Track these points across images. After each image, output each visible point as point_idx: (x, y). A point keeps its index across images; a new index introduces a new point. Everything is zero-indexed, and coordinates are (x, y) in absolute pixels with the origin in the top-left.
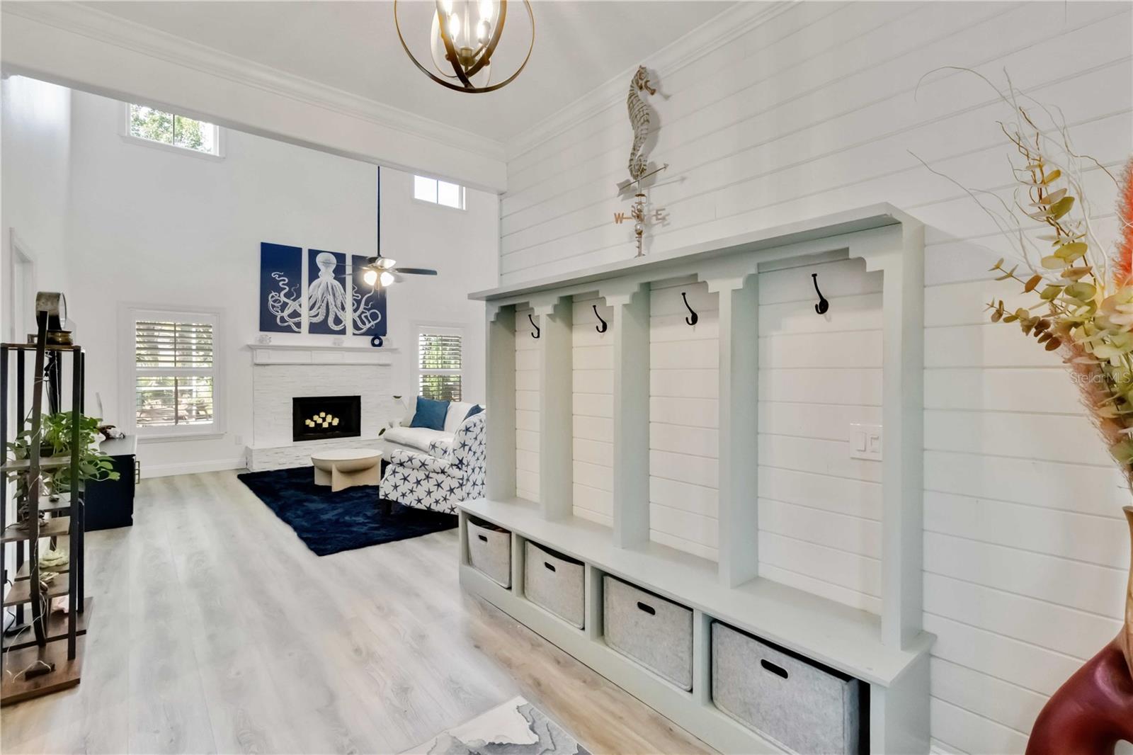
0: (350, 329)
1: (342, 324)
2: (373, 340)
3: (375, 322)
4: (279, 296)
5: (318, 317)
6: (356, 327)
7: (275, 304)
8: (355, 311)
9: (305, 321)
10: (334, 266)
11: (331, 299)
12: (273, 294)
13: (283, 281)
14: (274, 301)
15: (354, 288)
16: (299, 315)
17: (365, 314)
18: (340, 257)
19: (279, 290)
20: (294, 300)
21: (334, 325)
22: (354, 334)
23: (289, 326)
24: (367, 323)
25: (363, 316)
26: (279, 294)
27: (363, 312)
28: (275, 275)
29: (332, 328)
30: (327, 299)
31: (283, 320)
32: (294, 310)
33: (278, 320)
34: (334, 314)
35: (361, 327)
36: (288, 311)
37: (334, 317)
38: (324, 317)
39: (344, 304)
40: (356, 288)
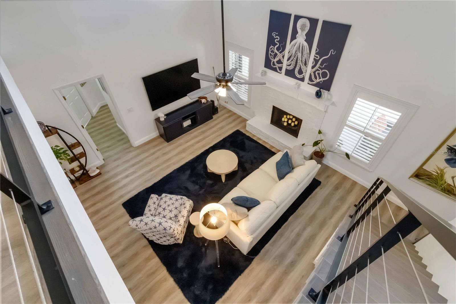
0: (307, 79)
1: (303, 75)
3: (324, 79)
4: (274, 49)
5: (290, 66)
6: (310, 79)
7: (272, 53)
8: (313, 67)
9: (284, 67)
10: (307, 31)
11: (300, 55)
12: (272, 47)
13: (277, 39)
15: (316, 50)
16: (282, 63)
17: (319, 72)
18: (314, 22)
19: (275, 45)
20: (280, 53)
21: (298, 74)
22: (308, 83)
23: (276, 68)
24: (318, 78)
25: (316, 73)
26: (274, 47)
27: (317, 70)
28: (273, 34)
29: (297, 76)
30: (298, 55)
31: (274, 64)
32: (280, 59)
33: (272, 64)
34: (300, 66)
35: (313, 79)
36: (276, 59)
37: (299, 68)
38: (293, 67)
39: (307, 61)
40: (318, 50)
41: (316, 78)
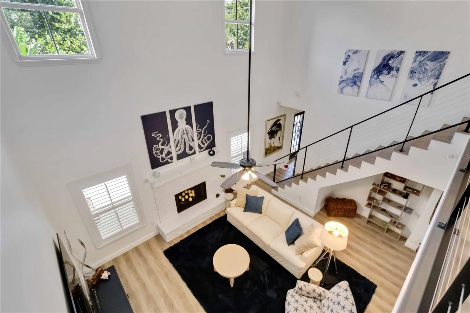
0: (197, 150)
1: (194, 149)
2: (209, 152)
3: (209, 141)
4: (159, 146)
5: (181, 150)
6: (200, 147)
7: (157, 152)
8: (199, 139)
9: (174, 155)
10: (185, 117)
11: (186, 137)
12: (155, 146)
13: (159, 136)
14: (156, 150)
15: (197, 126)
16: (171, 153)
17: (205, 139)
18: (188, 109)
19: (158, 143)
20: (167, 146)
21: (189, 151)
22: (200, 152)
23: (167, 161)
24: (205, 143)
25: (203, 141)
27: (203, 138)
28: (153, 135)
29: (189, 153)
30: (184, 138)
31: (163, 159)
32: (168, 151)
33: (160, 160)
34: (189, 145)
35: (202, 147)
36: (165, 153)
37: (189, 147)
38: (183, 149)
39: (193, 137)
41: (204, 144)
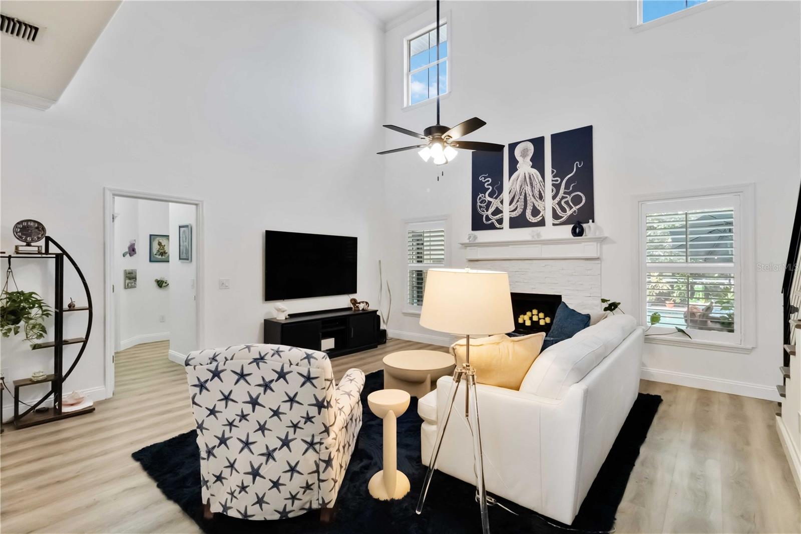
0: (549, 219)
1: (541, 215)
2: (574, 229)
3: (578, 207)
4: (485, 197)
5: (515, 212)
6: (556, 216)
7: (482, 205)
8: (554, 198)
9: (506, 216)
10: (531, 155)
11: (528, 189)
12: (480, 195)
13: (488, 182)
14: (481, 203)
15: (553, 172)
16: (502, 212)
17: (566, 200)
18: (538, 143)
19: (484, 191)
20: (496, 198)
21: (532, 217)
22: (554, 225)
23: (493, 223)
24: (568, 209)
25: (563, 203)
26: (485, 195)
27: (563, 198)
28: (481, 179)
29: (530, 220)
30: (525, 190)
31: (488, 219)
32: (497, 208)
33: (484, 219)
34: (532, 205)
35: (560, 215)
36: (491, 210)
37: (532, 208)
38: (522, 210)
39: (542, 192)
40: (555, 171)
41: (564, 210)
